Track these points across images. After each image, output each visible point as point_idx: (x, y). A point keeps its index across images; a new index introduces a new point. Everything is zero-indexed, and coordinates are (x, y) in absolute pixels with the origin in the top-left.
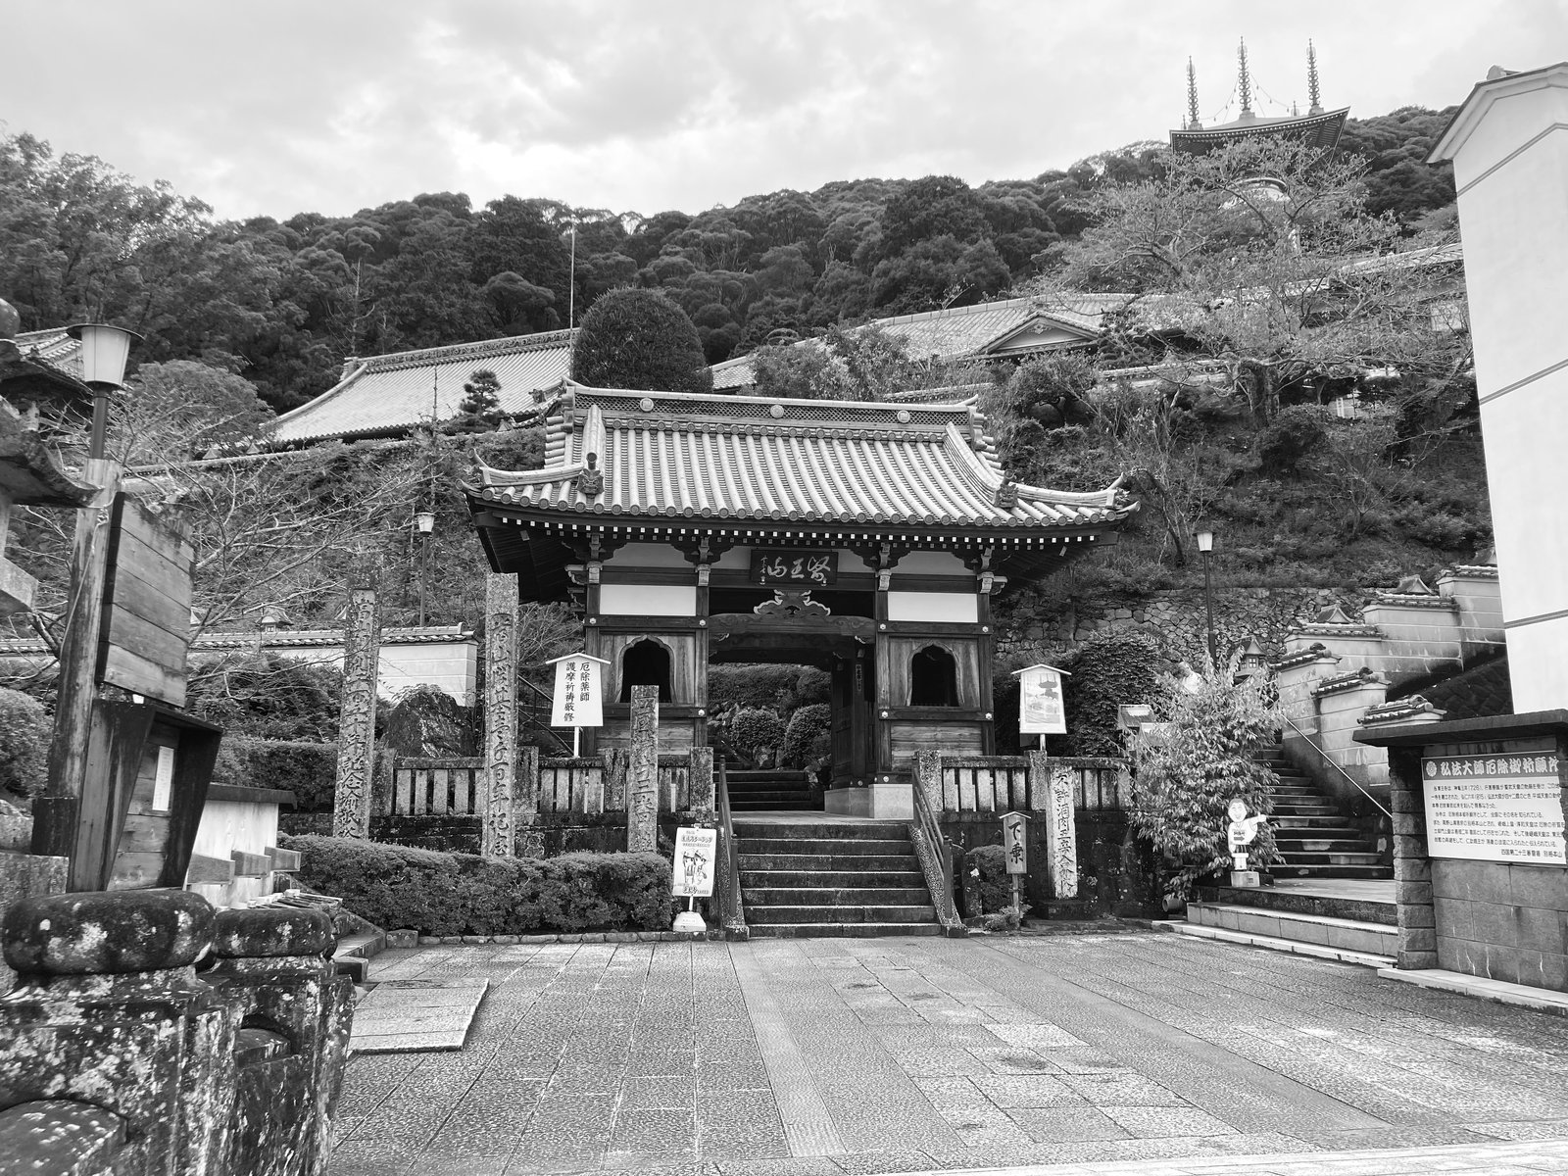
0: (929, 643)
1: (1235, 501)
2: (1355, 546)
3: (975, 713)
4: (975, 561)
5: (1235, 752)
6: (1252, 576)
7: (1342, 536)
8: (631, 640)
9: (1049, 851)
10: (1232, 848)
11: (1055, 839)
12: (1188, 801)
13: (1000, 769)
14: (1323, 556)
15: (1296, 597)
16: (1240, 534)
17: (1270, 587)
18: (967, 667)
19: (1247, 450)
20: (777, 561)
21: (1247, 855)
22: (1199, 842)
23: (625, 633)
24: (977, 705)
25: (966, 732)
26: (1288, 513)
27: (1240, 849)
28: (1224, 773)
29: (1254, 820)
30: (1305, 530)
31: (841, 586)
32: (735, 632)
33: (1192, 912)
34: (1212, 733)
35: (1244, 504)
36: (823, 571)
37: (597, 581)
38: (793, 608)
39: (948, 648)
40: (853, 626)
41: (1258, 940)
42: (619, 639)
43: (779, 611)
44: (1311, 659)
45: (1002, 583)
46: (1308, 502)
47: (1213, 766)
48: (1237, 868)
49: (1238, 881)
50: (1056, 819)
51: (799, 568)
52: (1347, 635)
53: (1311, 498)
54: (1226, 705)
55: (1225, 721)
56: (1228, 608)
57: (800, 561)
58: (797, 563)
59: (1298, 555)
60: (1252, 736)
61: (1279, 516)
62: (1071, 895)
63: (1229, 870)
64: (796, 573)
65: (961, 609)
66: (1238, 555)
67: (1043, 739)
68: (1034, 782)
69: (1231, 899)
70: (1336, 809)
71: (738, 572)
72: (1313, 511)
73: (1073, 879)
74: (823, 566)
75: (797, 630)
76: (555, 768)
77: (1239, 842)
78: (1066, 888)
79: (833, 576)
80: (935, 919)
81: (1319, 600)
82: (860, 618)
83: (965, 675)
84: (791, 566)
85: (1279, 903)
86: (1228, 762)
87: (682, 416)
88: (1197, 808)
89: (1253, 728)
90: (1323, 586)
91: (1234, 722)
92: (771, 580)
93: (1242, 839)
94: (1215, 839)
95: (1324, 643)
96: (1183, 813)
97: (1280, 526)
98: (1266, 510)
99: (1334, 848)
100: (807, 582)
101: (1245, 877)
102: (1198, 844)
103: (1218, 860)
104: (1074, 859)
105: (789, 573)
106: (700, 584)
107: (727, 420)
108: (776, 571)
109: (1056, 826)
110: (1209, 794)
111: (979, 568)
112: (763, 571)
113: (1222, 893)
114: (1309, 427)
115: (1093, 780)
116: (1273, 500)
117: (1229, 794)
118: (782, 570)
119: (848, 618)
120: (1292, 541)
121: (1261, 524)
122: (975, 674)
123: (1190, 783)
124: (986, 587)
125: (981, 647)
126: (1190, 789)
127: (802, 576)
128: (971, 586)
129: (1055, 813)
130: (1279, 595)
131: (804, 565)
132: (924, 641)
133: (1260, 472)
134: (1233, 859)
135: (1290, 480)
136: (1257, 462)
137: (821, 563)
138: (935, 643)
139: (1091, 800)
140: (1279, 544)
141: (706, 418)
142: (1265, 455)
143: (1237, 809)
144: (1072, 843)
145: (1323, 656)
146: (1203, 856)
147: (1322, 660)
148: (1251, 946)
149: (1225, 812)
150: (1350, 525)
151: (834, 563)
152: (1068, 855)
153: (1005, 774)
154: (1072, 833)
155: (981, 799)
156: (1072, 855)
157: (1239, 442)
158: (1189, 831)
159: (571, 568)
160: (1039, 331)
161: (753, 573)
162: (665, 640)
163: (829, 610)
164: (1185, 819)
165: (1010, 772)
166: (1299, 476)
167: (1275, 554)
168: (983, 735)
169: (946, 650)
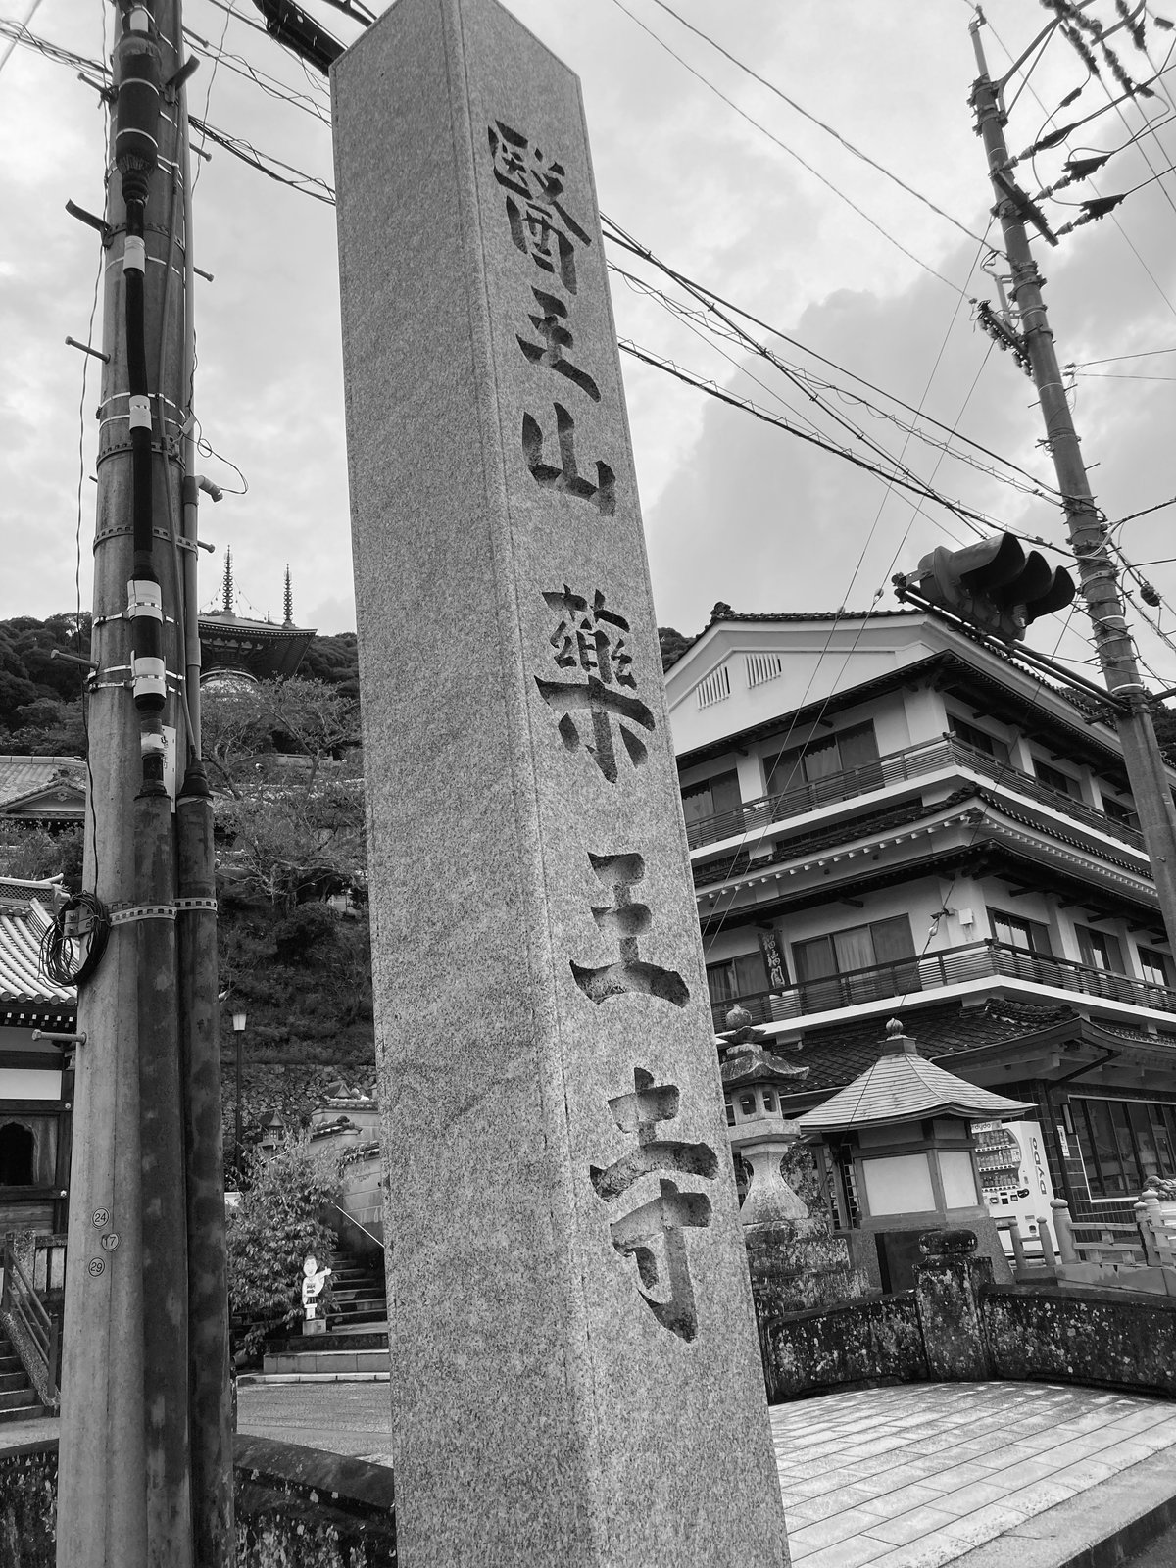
0: (10, 1120)
1: (256, 984)
2: (352, 1029)
3: (50, 1190)
5: (308, 1214)
6: (269, 1053)
7: (342, 1018)
10: (305, 1300)
12: (269, 1261)
14: (327, 1036)
15: (306, 1073)
16: (258, 1014)
17: (285, 1063)
18: (45, 1145)
19: (263, 937)
21: (315, 1305)
22: (277, 1298)
24: (51, 1183)
25: (38, 1211)
26: (298, 997)
27: (311, 1300)
28: (302, 1234)
29: (323, 1274)
30: (312, 1012)
33: (267, 1362)
34: (292, 1200)
35: (263, 987)
39: (28, 1125)
41: (342, 1376)
44: (339, 1131)
46: (315, 989)
47: (292, 1227)
48: (308, 1317)
49: (309, 1330)
52: (361, 1109)
53: (317, 984)
54: (302, 1174)
55: (303, 1187)
56: (250, 1083)
59: (306, 1036)
60: (325, 1200)
61: (291, 999)
63: (300, 1320)
66: (256, 1033)
69: (302, 1347)
70: (354, 1262)
72: (319, 996)
77: (310, 1295)
80: (36, 1401)
81: (324, 1076)
83: (42, 1150)
85: (349, 1342)
86: (304, 1224)
88: (277, 1267)
89: (326, 1193)
90: (327, 1063)
91: (311, 1188)
93: (312, 1291)
94: (291, 1293)
95: (348, 1117)
96: (265, 1272)
97: (293, 1009)
98: (281, 994)
99: (359, 1296)
101: (314, 1324)
102: (277, 1299)
103: (292, 1313)
110: (289, 1253)
113: (293, 1341)
114: (322, 923)
116: (287, 985)
117: (303, 1254)
120: (303, 1023)
121: (277, 1005)
122: (53, 1150)
123: (273, 1244)
125: (62, 1124)
126: (271, 1250)
128: (57, 1063)
130: (292, 1071)
132: (5, 1118)
133: (275, 959)
134: (305, 1310)
135: (300, 967)
136: (273, 949)
140: (292, 1025)
142: (280, 943)
143: (310, 1265)
145: (348, 1128)
146: (279, 1310)
147: (347, 1132)
148: (337, 1381)
149: (301, 1269)
150: (349, 1010)
157: (256, 929)
158: (269, 1289)
160: (62, 798)
164: (267, 1277)
166: (308, 964)
167: (289, 1033)
168: (56, 1212)
169: (26, 1128)
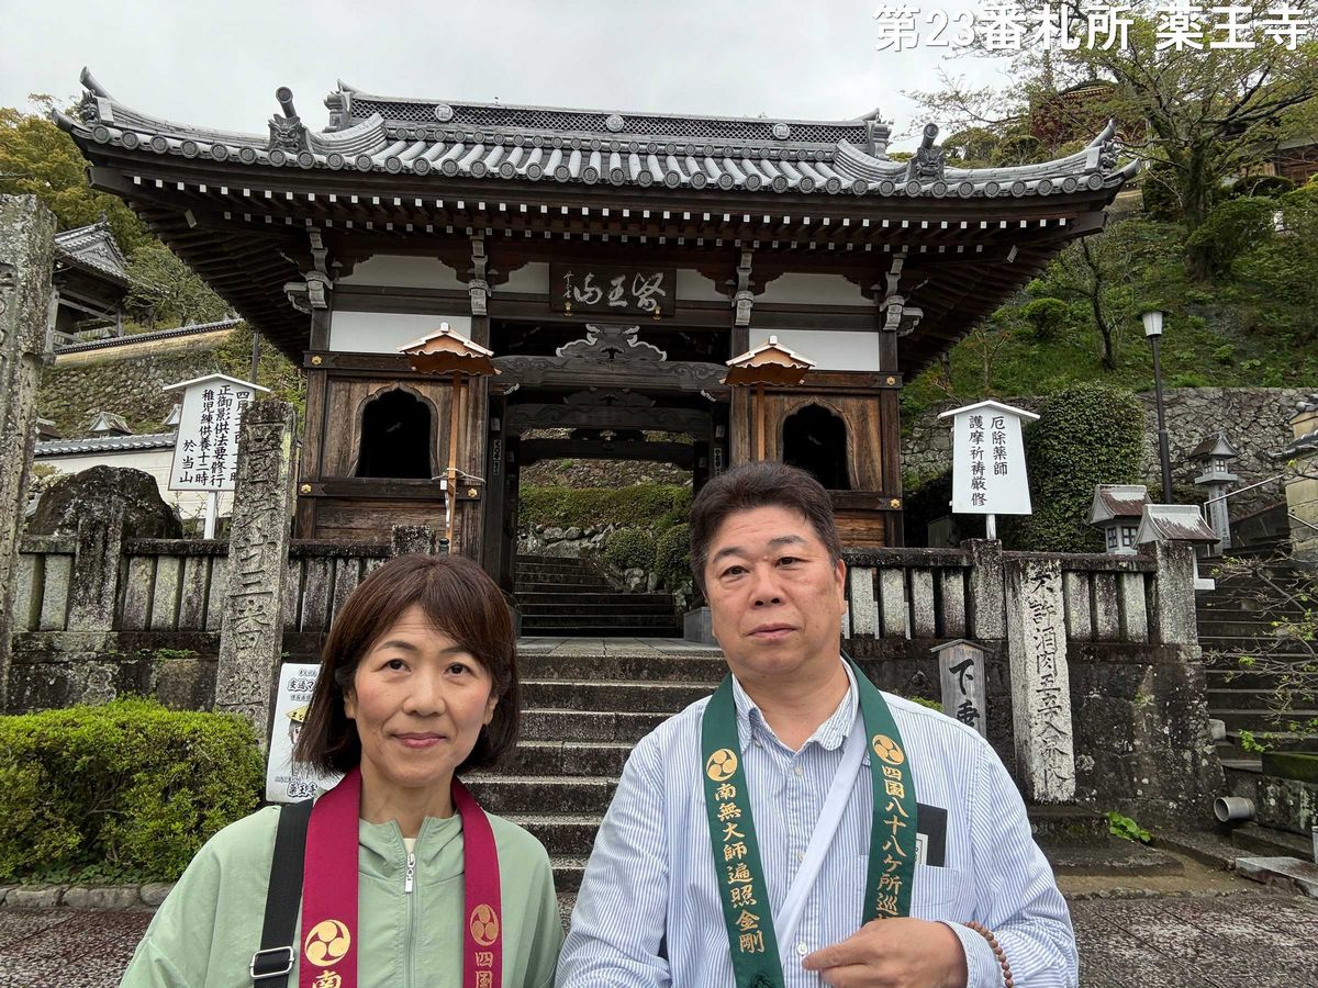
0: (809, 401)
3: (874, 498)
4: (876, 287)
8: (374, 389)
9: (1016, 712)
11: (1031, 692)
13: (922, 569)
15: (1255, 397)
18: (863, 436)
20: (588, 280)
23: (367, 379)
24: (876, 488)
25: (860, 525)
31: (682, 320)
32: (526, 381)
36: (655, 295)
37: (323, 304)
38: (612, 351)
39: (836, 406)
40: (695, 376)
42: (358, 388)
43: (592, 354)
45: (914, 318)
50: (1032, 655)
51: (620, 291)
57: (622, 279)
58: (618, 282)
62: (1064, 796)
64: (616, 299)
65: (857, 353)
67: (991, 524)
68: (980, 590)
71: (533, 298)
73: (1067, 766)
74: (655, 288)
75: (617, 380)
76: (154, 555)
78: (1053, 783)
79: (670, 305)
82: (708, 364)
83: (859, 446)
84: (607, 288)
87: (490, 128)
90: (1285, 385)
92: (580, 309)
100: (631, 313)
104: (1068, 729)
105: (605, 299)
106: (475, 310)
107: (550, 133)
108: (586, 295)
109: (1032, 667)
111: (882, 295)
112: (568, 294)
115: (1081, 592)
118: (595, 293)
119: (692, 364)
122: (875, 444)
124: (893, 320)
125: (885, 405)
127: (624, 304)
128: (872, 320)
129: (1030, 643)
130: (1235, 395)
131: (626, 285)
132: (801, 399)
137: (652, 284)
138: (816, 400)
139: (1080, 625)
141: (521, 130)
144: (1064, 699)
151: (670, 284)
152: (1056, 721)
153: (928, 577)
154: (1062, 680)
155: (888, 618)
156: (1064, 721)
159: (289, 287)
161: (554, 299)
162: (425, 391)
163: (664, 353)
165: (940, 572)
168: (885, 530)
169: (834, 412)
